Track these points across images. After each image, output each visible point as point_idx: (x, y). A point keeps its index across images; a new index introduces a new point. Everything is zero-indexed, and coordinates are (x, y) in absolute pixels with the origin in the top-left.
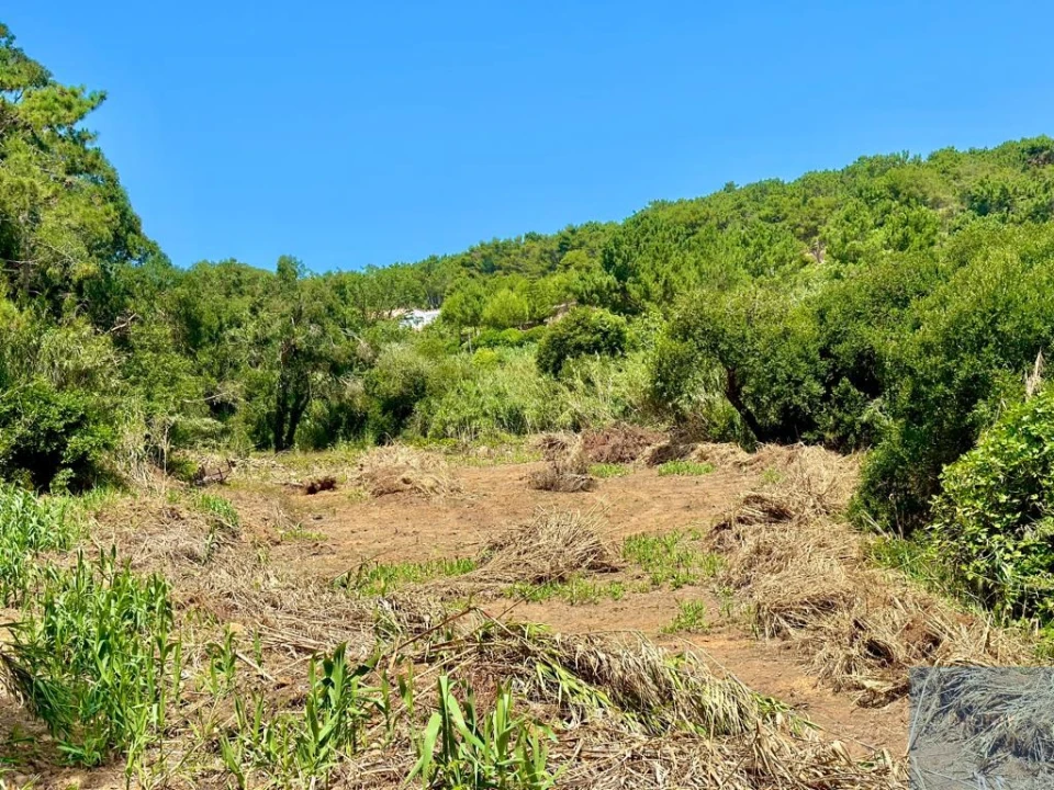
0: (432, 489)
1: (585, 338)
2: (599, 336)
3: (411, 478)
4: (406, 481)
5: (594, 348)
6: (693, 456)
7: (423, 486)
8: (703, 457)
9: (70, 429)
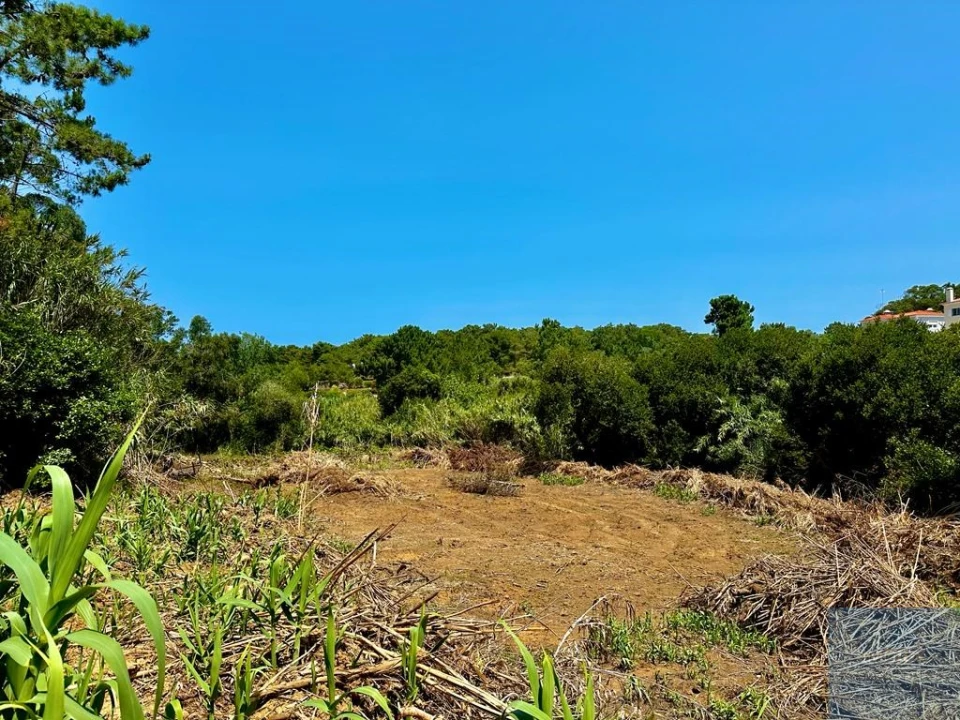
0: (385, 488)
1: (416, 387)
2: (426, 386)
3: (364, 478)
4: (359, 481)
5: (422, 394)
6: (558, 470)
7: (378, 486)
8: (567, 471)
9: (78, 387)
